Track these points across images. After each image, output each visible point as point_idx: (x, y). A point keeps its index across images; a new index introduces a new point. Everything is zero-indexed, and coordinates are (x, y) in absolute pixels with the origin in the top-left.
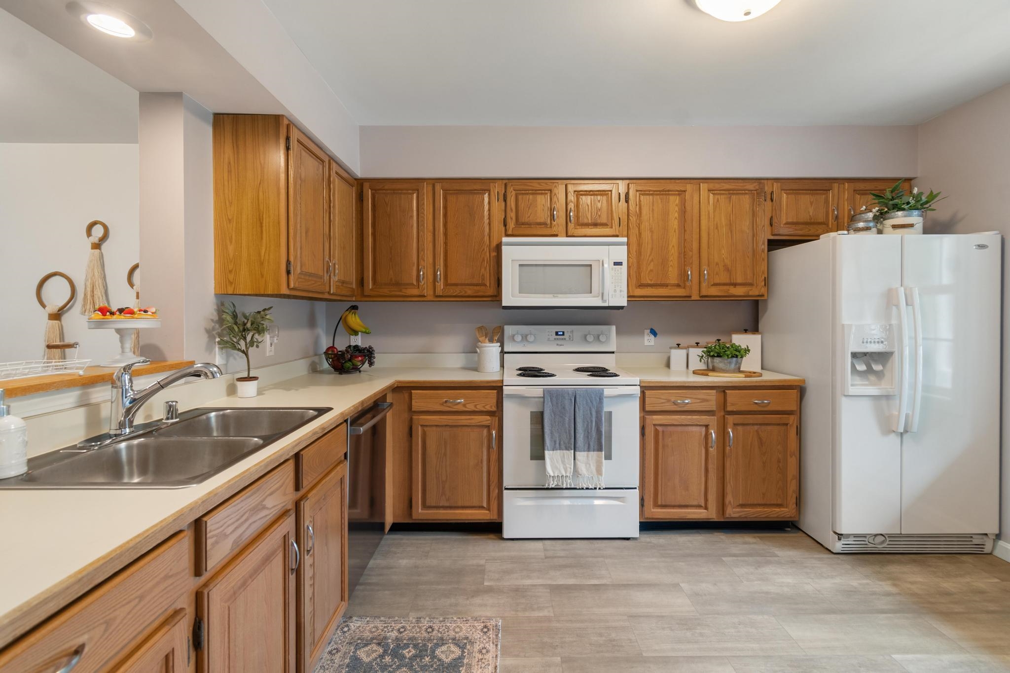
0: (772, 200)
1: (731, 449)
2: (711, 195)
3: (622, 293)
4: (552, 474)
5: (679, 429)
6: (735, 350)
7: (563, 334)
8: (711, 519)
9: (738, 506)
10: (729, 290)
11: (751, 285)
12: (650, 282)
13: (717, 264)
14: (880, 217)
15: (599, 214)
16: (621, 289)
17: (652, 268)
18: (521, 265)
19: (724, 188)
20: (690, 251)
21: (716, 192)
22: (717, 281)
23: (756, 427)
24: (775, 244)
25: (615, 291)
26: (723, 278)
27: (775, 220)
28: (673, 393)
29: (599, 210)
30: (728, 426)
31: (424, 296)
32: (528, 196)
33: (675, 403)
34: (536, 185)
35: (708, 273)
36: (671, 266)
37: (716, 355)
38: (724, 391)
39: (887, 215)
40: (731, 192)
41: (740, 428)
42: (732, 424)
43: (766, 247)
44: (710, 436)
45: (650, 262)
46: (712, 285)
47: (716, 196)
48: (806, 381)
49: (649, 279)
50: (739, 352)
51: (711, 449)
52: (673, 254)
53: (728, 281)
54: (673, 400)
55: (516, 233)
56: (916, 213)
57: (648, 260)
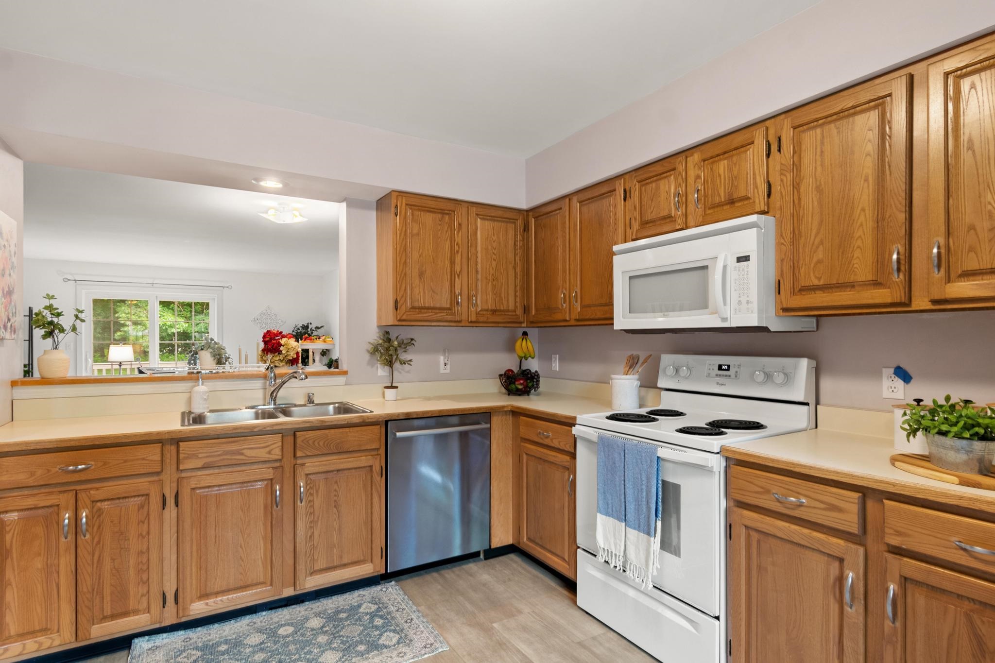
3: (750, 305)
4: (602, 546)
5: (788, 547)
7: (728, 370)
12: (816, 282)
13: (972, 228)
15: (736, 184)
16: (747, 299)
17: (821, 256)
18: (631, 278)
22: (972, 264)
23: (967, 606)
25: (740, 303)
28: (775, 481)
29: (736, 177)
30: (888, 576)
31: (566, 321)
32: (651, 185)
33: (777, 499)
34: (658, 169)
36: (859, 247)
38: (882, 501)
42: (897, 576)
45: (817, 247)
46: (964, 276)
49: (816, 277)
51: (848, 609)
52: (861, 225)
54: (774, 491)
55: (639, 236)
57: (813, 243)
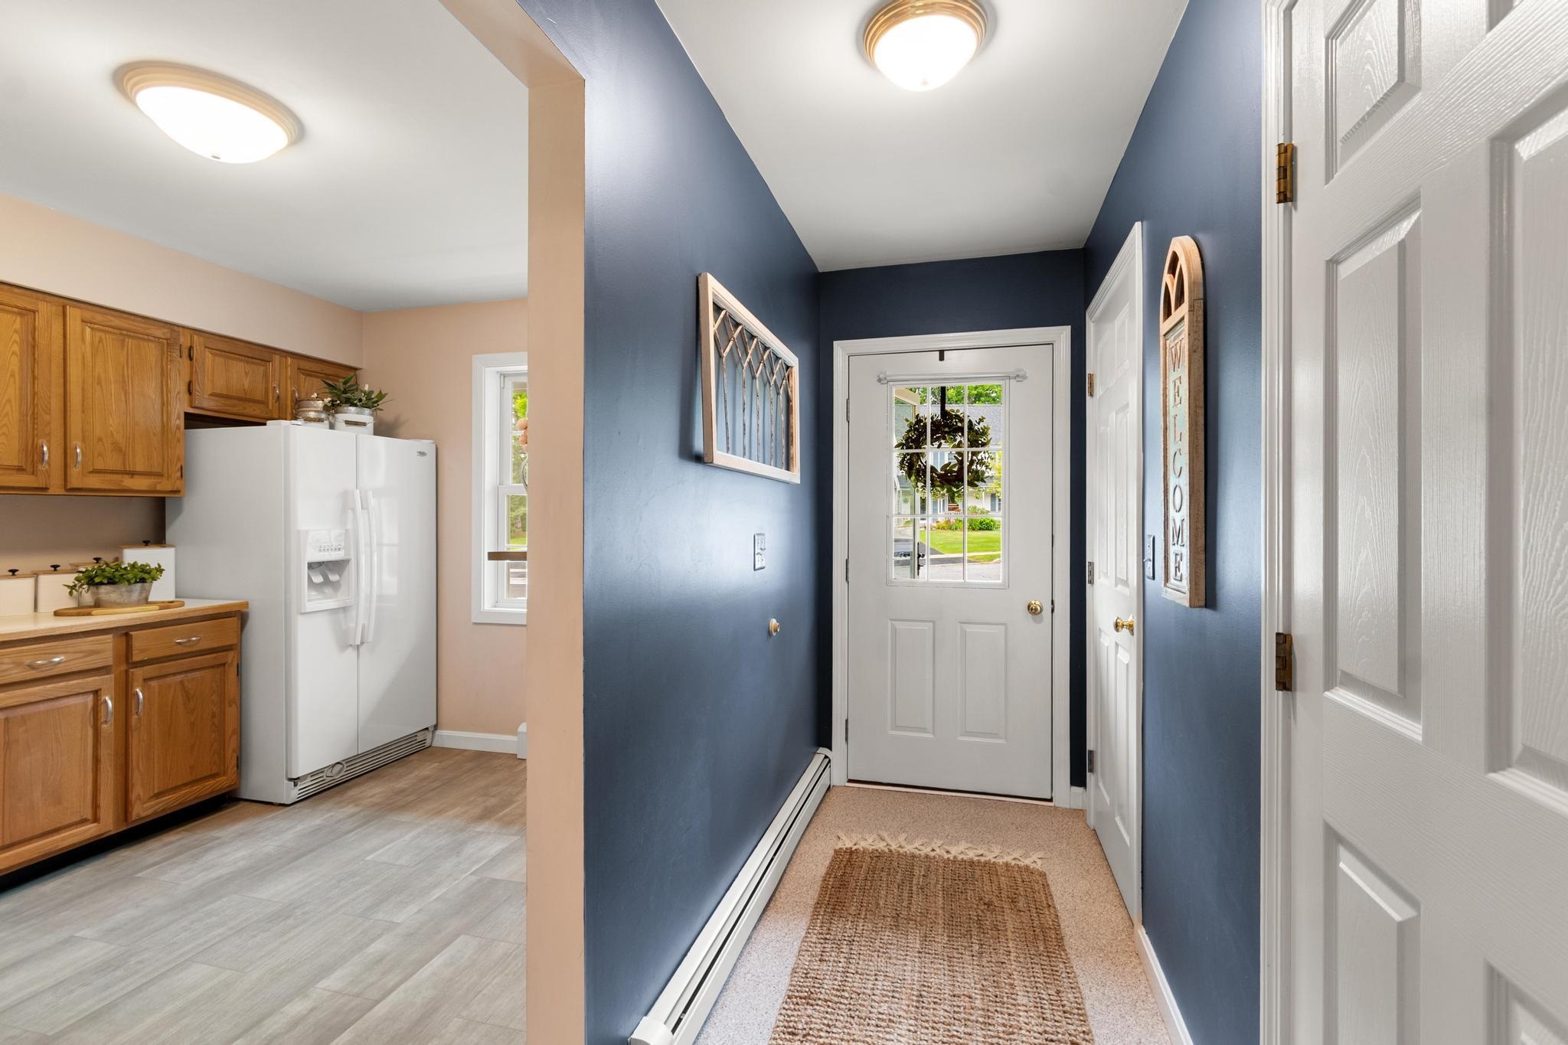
0: (191, 358)
1: (140, 719)
2: (88, 330)
5: (42, 707)
6: (141, 572)
8: (104, 834)
9: (151, 798)
10: (122, 481)
11: (160, 475)
13: (100, 439)
14: (332, 409)
19: (113, 324)
20: (46, 413)
21: (96, 326)
22: (99, 466)
23: (179, 678)
24: (195, 421)
26: (112, 462)
27: (196, 387)
28: (28, 651)
30: (135, 684)
33: (32, 667)
35: (82, 451)
37: (105, 581)
38: (127, 635)
39: (339, 408)
40: (123, 334)
41: (154, 683)
42: (141, 680)
43: (181, 422)
44: (103, 707)
46: (91, 472)
47: (98, 334)
48: (250, 606)
50: (149, 573)
51: (104, 726)
52: (7, 415)
53: (119, 467)
54: (28, 662)
56: (367, 411)
